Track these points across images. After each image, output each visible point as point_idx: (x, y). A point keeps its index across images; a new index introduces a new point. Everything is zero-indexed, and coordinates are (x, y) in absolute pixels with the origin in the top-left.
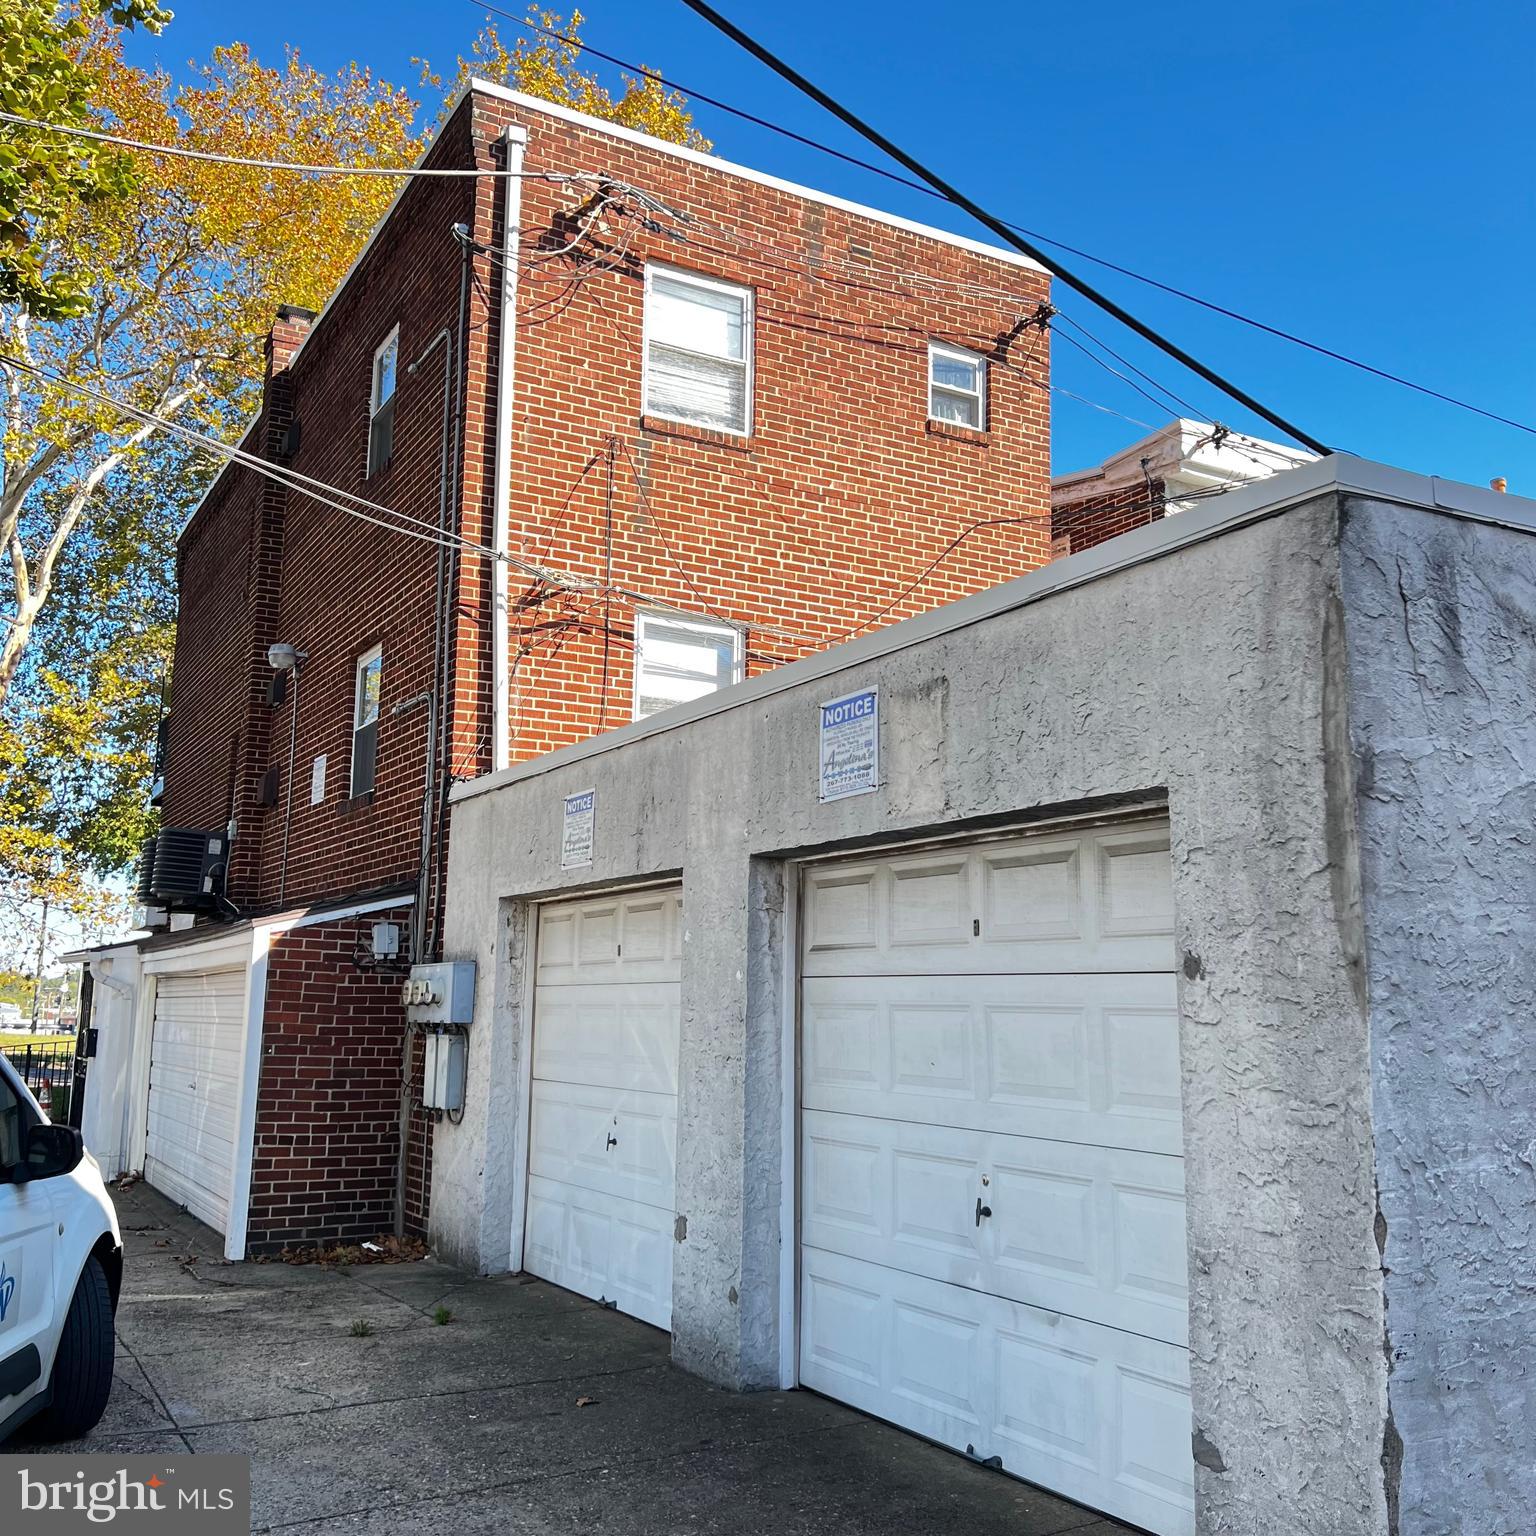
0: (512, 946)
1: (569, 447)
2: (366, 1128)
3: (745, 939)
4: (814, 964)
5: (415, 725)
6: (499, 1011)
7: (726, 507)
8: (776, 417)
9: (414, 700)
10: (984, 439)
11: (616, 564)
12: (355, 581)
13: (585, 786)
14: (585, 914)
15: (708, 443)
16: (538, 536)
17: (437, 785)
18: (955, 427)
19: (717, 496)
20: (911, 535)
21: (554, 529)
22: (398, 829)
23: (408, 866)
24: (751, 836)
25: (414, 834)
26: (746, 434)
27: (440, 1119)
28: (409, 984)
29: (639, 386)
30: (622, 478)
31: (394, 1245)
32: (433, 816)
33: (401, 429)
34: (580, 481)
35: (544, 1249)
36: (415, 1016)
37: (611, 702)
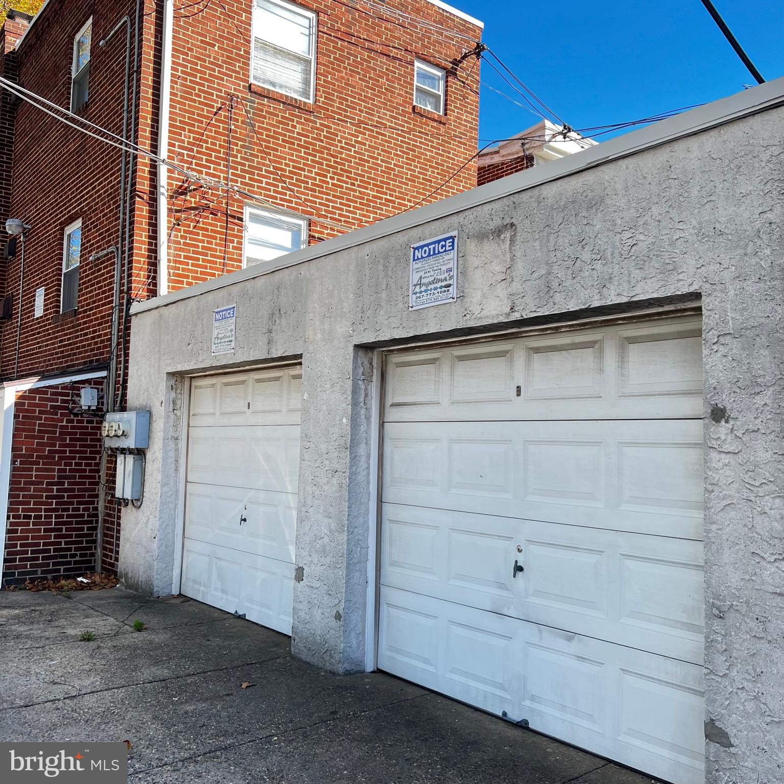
0: (174, 402)
1: (205, 98)
2: (78, 509)
3: (350, 398)
4: (392, 414)
5: (105, 268)
6: (167, 441)
7: (298, 145)
8: (329, 93)
9: (105, 252)
10: (443, 120)
11: (233, 174)
12: (63, 180)
13: (229, 303)
14: (224, 383)
15: (289, 105)
16: (185, 152)
17: (122, 304)
18: (428, 111)
19: (293, 138)
20: (403, 173)
21: (195, 149)
22: (94, 332)
23: (102, 354)
24: (355, 333)
25: (106, 334)
26: (311, 101)
27: (127, 505)
28: (106, 424)
29: (248, 65)
30: (237, 120)
31: (97, 579)
32: (119, 323)
33: (95, 83)
34: (212, 120)
35: (195, 582)
36: (109, 443)
37: (230, 259)
